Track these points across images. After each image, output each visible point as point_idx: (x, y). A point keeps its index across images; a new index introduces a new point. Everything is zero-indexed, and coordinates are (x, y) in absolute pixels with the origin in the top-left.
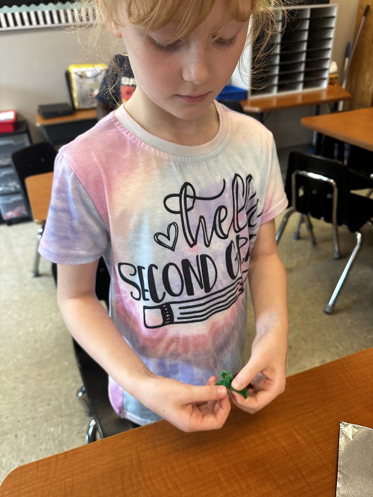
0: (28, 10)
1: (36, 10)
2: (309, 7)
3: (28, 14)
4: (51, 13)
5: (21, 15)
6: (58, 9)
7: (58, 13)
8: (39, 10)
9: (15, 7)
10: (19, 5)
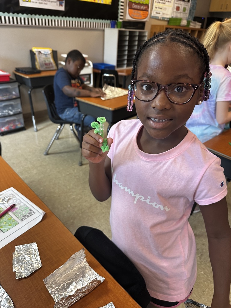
0: (13, 16)
1: (17, 16)
2: (138, 31)
3: (13, 18)
4: (24, 19)
5: (9, 18)
6: (28, 17)
7: (28, 19)
8: (19, 16)
9: (6, 13)
10: (9, 13)
